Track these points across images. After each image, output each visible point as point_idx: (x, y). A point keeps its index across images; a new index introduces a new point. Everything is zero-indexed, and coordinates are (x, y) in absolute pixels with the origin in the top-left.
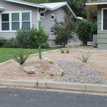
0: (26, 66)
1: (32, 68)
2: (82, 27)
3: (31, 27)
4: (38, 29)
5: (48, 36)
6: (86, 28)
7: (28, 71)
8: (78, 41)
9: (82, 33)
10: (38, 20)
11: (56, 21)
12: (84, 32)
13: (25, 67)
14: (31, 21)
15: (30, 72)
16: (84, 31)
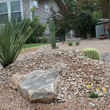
0: (19, 70)
1: (43, 80)
2: (82, 17)
3: (23, 18)
4: (31, 19)
5: (45, 27)
6: (87, 18)
7: (31, 92)
8: (72, 37)
9: (83, 24)
10: (30, 8)
11: (53, 10)
12: (85, 23)
13: (17, 76)
14: (22, 10)
15: (41, 97)
16: (85, 21)
